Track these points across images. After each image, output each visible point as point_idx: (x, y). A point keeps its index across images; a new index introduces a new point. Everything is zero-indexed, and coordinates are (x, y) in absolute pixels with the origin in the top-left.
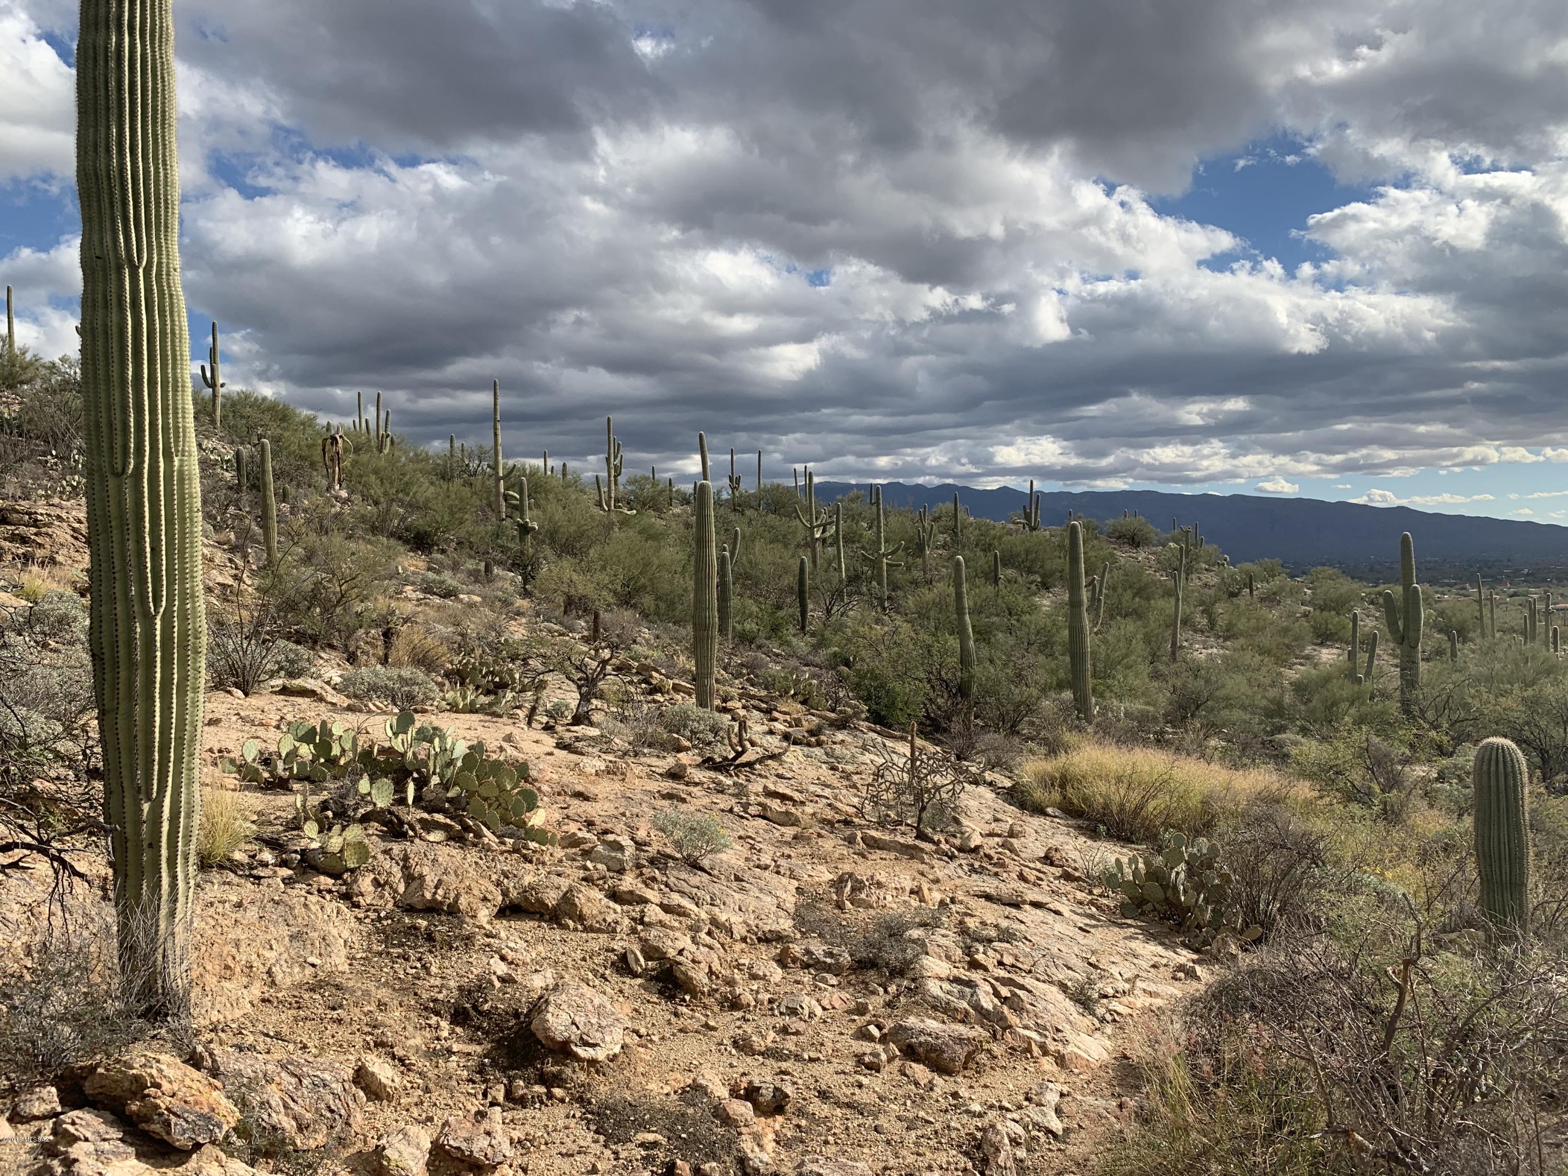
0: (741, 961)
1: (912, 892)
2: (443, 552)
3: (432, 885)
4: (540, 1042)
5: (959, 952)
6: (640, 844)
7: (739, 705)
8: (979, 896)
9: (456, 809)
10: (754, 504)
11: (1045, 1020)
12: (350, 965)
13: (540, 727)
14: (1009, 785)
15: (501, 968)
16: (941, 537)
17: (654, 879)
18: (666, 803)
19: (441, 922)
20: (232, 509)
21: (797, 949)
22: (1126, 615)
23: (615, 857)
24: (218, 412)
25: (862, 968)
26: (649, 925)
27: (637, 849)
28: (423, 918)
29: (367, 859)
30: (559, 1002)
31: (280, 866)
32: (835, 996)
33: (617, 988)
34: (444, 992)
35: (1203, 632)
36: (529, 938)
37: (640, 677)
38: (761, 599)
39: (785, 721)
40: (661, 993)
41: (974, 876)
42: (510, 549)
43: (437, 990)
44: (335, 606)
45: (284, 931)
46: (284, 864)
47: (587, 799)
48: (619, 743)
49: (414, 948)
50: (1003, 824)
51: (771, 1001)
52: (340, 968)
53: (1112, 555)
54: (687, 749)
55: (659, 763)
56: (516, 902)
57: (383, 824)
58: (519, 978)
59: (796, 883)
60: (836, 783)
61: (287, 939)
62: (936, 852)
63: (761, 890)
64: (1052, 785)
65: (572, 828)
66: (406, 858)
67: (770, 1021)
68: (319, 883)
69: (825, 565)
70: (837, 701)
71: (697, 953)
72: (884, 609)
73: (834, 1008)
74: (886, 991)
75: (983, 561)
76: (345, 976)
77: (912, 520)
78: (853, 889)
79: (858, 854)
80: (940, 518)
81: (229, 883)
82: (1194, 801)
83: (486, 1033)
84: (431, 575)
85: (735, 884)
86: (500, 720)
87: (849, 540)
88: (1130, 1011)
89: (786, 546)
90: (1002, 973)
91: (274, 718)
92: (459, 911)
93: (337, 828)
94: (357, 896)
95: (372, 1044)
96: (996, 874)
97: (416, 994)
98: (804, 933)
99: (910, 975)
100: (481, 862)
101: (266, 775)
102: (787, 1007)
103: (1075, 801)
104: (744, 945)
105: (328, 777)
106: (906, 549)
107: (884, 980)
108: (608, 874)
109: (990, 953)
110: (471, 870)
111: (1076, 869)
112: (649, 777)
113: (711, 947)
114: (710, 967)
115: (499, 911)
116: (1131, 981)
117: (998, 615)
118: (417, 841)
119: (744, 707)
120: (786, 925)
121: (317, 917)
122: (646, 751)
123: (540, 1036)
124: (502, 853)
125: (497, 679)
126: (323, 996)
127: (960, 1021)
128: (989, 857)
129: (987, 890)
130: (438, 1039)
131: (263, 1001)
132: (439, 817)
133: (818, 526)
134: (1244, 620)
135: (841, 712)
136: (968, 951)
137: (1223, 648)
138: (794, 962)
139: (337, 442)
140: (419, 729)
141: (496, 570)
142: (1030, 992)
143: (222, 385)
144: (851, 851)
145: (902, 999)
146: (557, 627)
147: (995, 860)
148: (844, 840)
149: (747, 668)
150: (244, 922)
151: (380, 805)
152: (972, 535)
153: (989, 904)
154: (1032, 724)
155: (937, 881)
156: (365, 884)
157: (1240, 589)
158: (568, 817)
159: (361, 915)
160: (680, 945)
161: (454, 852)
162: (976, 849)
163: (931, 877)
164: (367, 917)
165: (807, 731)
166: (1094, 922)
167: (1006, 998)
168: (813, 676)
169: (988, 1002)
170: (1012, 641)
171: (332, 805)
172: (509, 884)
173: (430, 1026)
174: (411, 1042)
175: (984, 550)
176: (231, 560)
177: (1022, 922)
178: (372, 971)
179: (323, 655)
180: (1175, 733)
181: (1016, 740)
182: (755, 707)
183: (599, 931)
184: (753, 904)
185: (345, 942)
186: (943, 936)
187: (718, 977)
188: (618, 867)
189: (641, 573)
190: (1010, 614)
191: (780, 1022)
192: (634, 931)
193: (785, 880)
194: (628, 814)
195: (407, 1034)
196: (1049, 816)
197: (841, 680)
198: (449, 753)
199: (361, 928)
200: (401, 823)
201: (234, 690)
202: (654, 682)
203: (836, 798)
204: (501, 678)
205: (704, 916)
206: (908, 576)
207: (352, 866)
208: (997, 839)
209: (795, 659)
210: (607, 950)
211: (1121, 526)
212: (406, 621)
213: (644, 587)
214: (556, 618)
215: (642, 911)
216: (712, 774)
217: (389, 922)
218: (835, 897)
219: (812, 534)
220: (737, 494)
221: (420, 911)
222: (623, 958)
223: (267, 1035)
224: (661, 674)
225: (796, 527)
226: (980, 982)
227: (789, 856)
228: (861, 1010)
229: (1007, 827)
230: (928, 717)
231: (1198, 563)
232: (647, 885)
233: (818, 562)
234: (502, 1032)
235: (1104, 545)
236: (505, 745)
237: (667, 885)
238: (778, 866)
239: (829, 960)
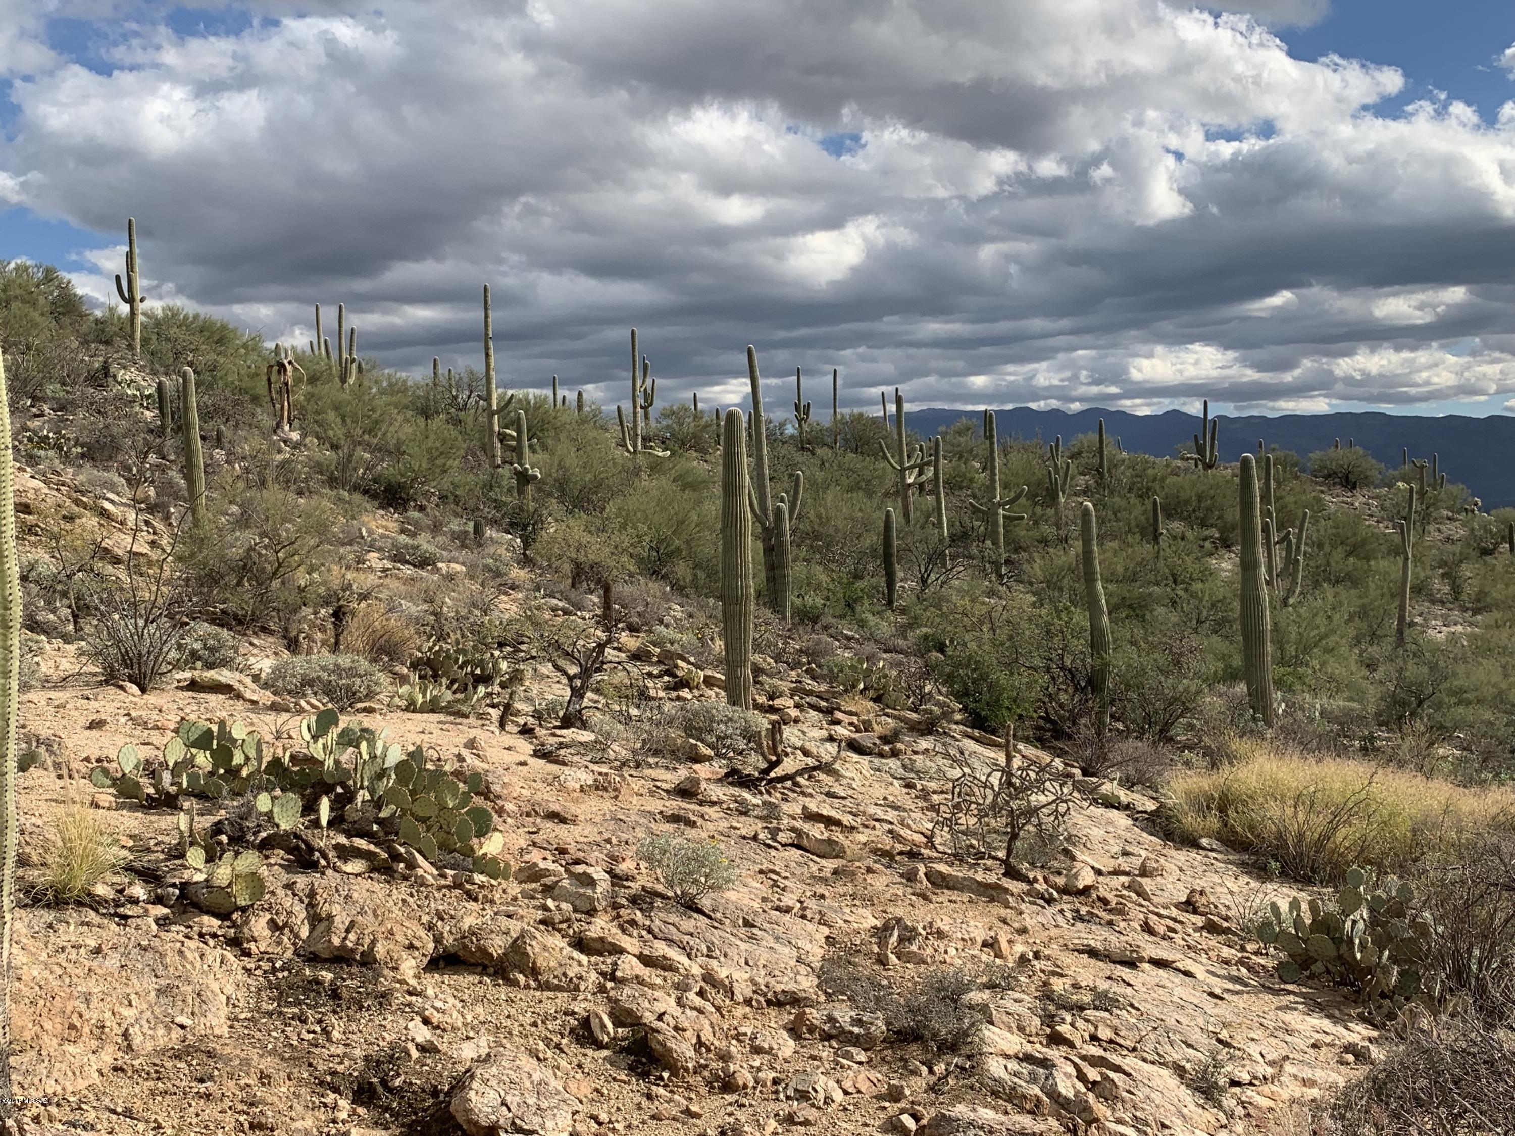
0: (742, 1030)
1: (985, 944)
2: (422, 509)
3: (343, 928)
4: (459, 1127)
5: (1037, 1022)
6: (621, 878)
7: (791, 703)
8: (1080, 952)
9: (387, 833)
10: (829, 440)
11: (1147, 1112)
12: (231, 1027)
13: (516, 729)
14: (1154, 808)
15: (422, 1034)
16: (1081, 480)
17: (633, 923)
18: (670, 827)
19: (351, 975)
20: (152, 458)
21: (815, 1016)
22: (1337, 582)
23: (584, 895)
24: (138, 335)
25: (902, 1041)
26: (622, 981)
27: (613, 885)
28: (328, 970)
29: (262, 893)
30: (487, 1076)
31: (153, 903)
32: (861, 1077)
33: (575, 1062)
34: (347, 1063)
35: (1443, 603)
36: (466, 997)
37: (663, 668)
38: (834, 566)
39: (851, 724)
40: (631, 1069)
41: (1079, 925)
42: (505, 504)
43: (337, 1060)
44: (271, 579)
45: (151, 984)
46: (159, 900)
47: (563, 821)
48: (618, 750)
49: (314, 1007)
50: (1133, 859)
51: (775, 1082)
52: (217, 1031)
53: (1319, 500)
54: (708, 759)
55: (668, 776)
56: (452, 950)
57: (289, 851)
58: (443, 1047)
59: (826, 931)
60: (909, 805)
61: (153, 993)
62: (1028, 893)
63: (777, 938)
64: (1209, 807)
65: (535, 856)
66: (312, 894)
67: (772, 1106)
68: (201, 925)
69: (922, 520)
70: (924, 698)
71: (682, 1019)
72: (1000, 576)
73: (859, 1092)
74: (931, 1071)
75: (1138, 511)
76: (222, 1041)
77: (1041, 457)
78: (901, 940)
79: (918, 895)
80: (1079, 453)
81: (88, 924)
82: (1403, 830)
83: (396, 1115)
84: (403, 539)
85: (743, 930)
86: (465, 721)
87: (954, 485)
88: (1271, 1104)
89: (870, 494)
90: (1094, 1050)
91: (173, 719)
92: (375, 961)
93: (228, 855)
94: (249, 941)
95: (246, 1125)
96: (1110, 923)
97: (310, 1065)
98: (830, 995)
99: (965, 1050)
100: (410, 900)
101: (151, 791)
102: (796, 1090)
103: (1239, 829)
104: (748, 1009)
105: (224, 793)
106: (1032, 496)
107: (929, 1056)
108: (573, 916)
109: (1080, 1024)
110: (395, 909)
111: (1227, 919)
112: (652, 793)
113: (700, 1011)
114: (699, 1037)
115: (430, 962)
116: (1277, 1064)
117: (1158, 584)
118: (329, 872)
119: (797, 706)
120: (807, 984)
121: (194, 968)
122: (651, 760)
123: (460, 1119)
124: (439, 889)
125: (478, 671)
126: (190, 1065)
127: (1029, 1112)
128: (1104, 901)
129: (1092, 943)
130: (334, 1121)
131: (115, 1069)
132: (361, 843)
133: (911, 468)
134: (1500, 586)
135: (925, 711)
136: (1049, 1020)
137: (1471, 624)
138: (811, 1031)
139: (285, 370)
140: (343, 731)
141: (489, 532)
142: (1128, 1075)
143: (142, 300)
144: (909, 890)
145: (952, 1081)
146: (561, 604)
147: (1113, 905)
148: (902, 876)
149: (808, 655)
150: (100, 972)
151: (283, 826)
152: (1124, 475)
153: (1093, 961)
154: (1191, 727)
155: (1023, 931)
156: (259, 926)
157: (1496, 545)
158: (534, 844)
159: (251, 966)
160: (660, 1007)
161: (377, 887)
162: (1086, 891)
163: (1016, 925)
164: (259, 967)
165: (880, 738)
166: (1238, 987)
167: (1095, 1083)
168: (892, 666)
169: (1067, 1087)
170: (1174, 617)
171: (227, 828)
172: (444, 928)
173: (325, 1105)
174: (299, 1125)
175: (1141, 497)
176: (147, 523)
177: (1129, 984)
178: (258, 1035)
179: (255, 641)
180: (1388, 739)
181: (1165, 749)
182: (812, 706)
183: (558, 988)
184: (764, 957)
185: (228, 998)
186: (1015, 1001)
187: (709, 1050)
188: (588, 907)
189: (674, 533)
190: (1175, 582)
191: (785, 1108)
192: (602, 989)
193: (810, 927)
194: (614, 840)
195: (293, 1114)
196: (1204, 849)
197: (929, 671)
198: (379, 761)
199: (250, 981)
200: (311, 849)
201: (128, 685)
202: (680, 673)
203: (902, 823)
204: (482, 670)
205: (696, 971)
206: (1035, 533)
207: (244, 903)
208: (1123, 879)
209: (872, 643)
210: (566, 1014)
211: (1331, 460)
212: (363, 597)
213: (679, 550)
214: (561, 593)
215: (615, 964)
216: (736, 791)
217: (286, 974)
218: (876, 949)
219: (904, 478)
220: (806, 427)
221: (326, 961)
222: (585, 1023)
223: (114, 1112)
224: (689, 663)
225: (884, 469)
226: (1060, 1062)
227: (822, 897)
228: (895, 1095)
229: (1136, 862)
230: (1047, 719)
231: (1437, 509)
232: (624, 931)
233: (912, 516)
234: (416, 1114)
235: (1308, 487)
236: (465, 753)
237: (650, 931)
238: (804, 909)
239: (856, 1030)
